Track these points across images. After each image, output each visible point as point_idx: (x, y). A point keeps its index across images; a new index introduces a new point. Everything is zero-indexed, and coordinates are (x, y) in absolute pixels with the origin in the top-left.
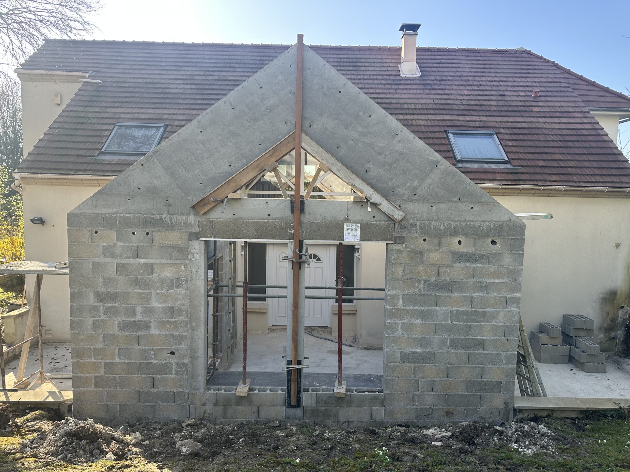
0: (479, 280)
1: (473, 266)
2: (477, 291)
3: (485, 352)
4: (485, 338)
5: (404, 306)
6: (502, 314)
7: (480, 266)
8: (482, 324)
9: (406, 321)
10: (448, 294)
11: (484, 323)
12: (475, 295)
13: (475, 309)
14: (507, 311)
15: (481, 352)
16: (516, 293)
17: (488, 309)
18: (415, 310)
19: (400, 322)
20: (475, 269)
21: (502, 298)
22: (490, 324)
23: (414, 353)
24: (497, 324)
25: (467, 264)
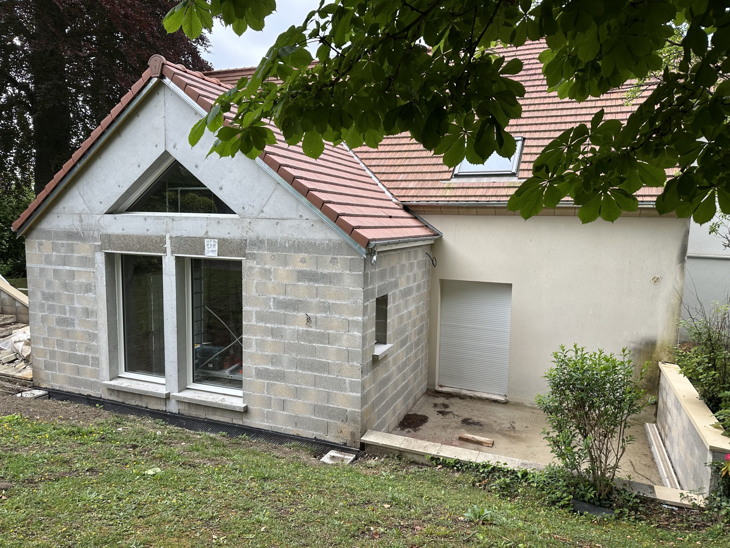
0: (322, 300)
1: (316, 285)
2: (321, 312)
3: (330, 376)
4: (330, 361)
5: (257, 323)
6: (345, 337)
7: (322, 285)
8: (326, 346)
9: (259, 338)
10: (295, 313)
11: (328, 346)
12: (318, 315)
13: (319, 330)
14: (350, 335)
15: (326, 375)
16: (357, 316)
17: (331, 331)
18: (267, 327)
19: (254, 338)
20: (318, 288)
21: (344, 321)
22: (334, 347)
23: (267, 369)
24: (340, 348)
25: (310, 283)
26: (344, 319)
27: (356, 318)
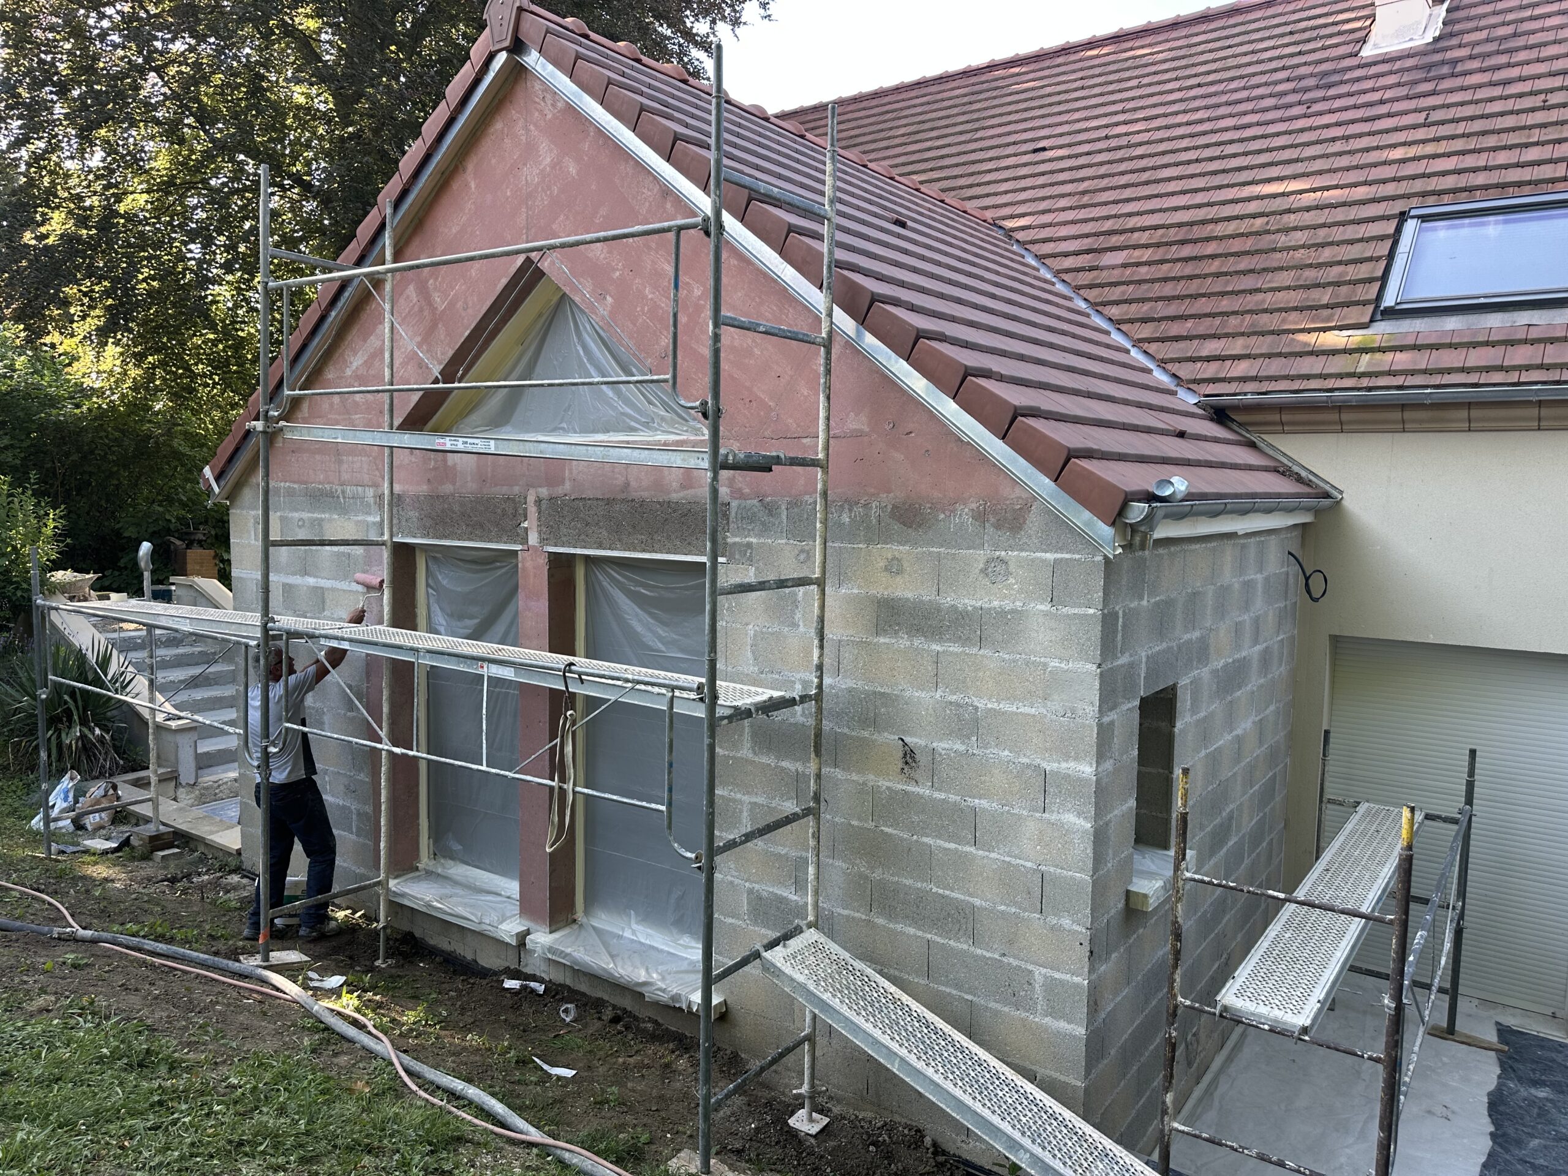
0: (953, 698)
1: (936, 647)
2: (950, 734)
3: (979, 952)
4: (977, 902)
5: (755, 753)
6: (1031, 827)
7: (955, 648)
8: (968, 849)
9: (760, 800)
10: (866, 734)
11: (972, 849)
12: (941, 745)
13: (943, 796)
14: (1049, 822)
15: (965, 947)
16: (1076, 758)
17: (984, 803)
18: (783, 769)
19: (746, 798)
20: (941, 659)
21: (1029, 772)
22: (993, 855)
23: (782, 900)
24: (1014, 861)
25: (916, 642)
26: (1028, 766)
27: (1072, 764)
